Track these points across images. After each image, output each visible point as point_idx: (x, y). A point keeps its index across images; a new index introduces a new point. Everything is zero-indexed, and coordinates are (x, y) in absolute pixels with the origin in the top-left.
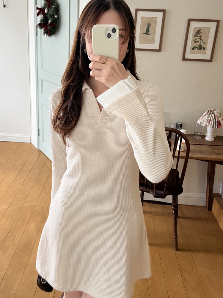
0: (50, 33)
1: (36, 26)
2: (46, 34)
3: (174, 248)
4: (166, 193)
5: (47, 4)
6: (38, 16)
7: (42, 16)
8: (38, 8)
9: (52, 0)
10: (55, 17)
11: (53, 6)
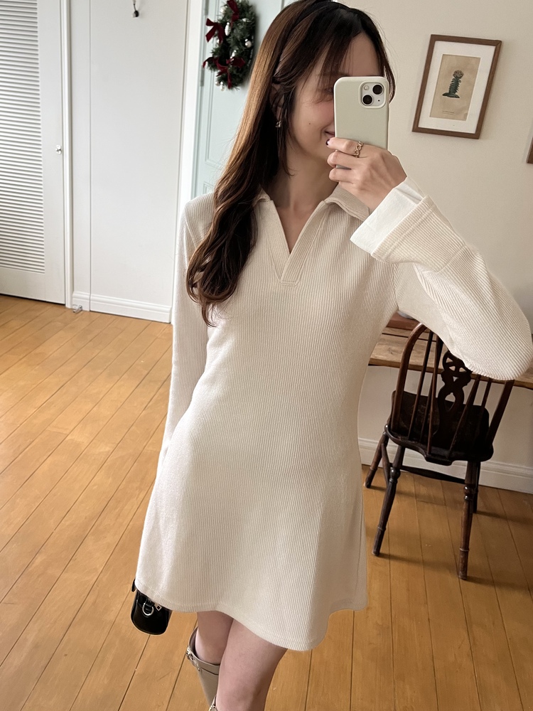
0: (231, 80)
1: (202, 64)
2: (222, 83)
3: (458, 574)
4: (453, 454)
5: (232, 13)
6: (208, 40)
7: (218, 41)
8: (209, 23)
9: (242, 5)
10: (246, 44)
11: (244, 20)
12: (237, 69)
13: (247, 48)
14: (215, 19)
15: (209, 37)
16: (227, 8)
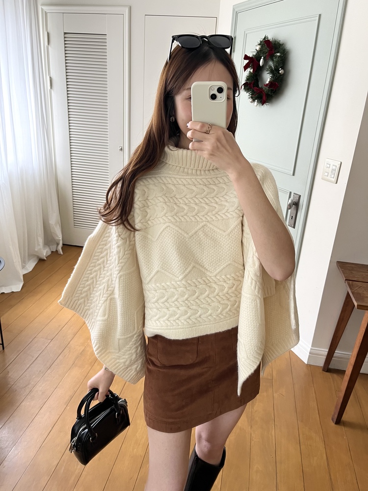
5: (267, 50)
6: (245, 71)
7: (252, 71)
8: (246, 57)
9: (275, 44)
10: (280, 72)
11: (278, 54)
12: (272, 90)
13: (281, 75)
14: (250, 55)
15: (246, 68)
16: (262, 47)
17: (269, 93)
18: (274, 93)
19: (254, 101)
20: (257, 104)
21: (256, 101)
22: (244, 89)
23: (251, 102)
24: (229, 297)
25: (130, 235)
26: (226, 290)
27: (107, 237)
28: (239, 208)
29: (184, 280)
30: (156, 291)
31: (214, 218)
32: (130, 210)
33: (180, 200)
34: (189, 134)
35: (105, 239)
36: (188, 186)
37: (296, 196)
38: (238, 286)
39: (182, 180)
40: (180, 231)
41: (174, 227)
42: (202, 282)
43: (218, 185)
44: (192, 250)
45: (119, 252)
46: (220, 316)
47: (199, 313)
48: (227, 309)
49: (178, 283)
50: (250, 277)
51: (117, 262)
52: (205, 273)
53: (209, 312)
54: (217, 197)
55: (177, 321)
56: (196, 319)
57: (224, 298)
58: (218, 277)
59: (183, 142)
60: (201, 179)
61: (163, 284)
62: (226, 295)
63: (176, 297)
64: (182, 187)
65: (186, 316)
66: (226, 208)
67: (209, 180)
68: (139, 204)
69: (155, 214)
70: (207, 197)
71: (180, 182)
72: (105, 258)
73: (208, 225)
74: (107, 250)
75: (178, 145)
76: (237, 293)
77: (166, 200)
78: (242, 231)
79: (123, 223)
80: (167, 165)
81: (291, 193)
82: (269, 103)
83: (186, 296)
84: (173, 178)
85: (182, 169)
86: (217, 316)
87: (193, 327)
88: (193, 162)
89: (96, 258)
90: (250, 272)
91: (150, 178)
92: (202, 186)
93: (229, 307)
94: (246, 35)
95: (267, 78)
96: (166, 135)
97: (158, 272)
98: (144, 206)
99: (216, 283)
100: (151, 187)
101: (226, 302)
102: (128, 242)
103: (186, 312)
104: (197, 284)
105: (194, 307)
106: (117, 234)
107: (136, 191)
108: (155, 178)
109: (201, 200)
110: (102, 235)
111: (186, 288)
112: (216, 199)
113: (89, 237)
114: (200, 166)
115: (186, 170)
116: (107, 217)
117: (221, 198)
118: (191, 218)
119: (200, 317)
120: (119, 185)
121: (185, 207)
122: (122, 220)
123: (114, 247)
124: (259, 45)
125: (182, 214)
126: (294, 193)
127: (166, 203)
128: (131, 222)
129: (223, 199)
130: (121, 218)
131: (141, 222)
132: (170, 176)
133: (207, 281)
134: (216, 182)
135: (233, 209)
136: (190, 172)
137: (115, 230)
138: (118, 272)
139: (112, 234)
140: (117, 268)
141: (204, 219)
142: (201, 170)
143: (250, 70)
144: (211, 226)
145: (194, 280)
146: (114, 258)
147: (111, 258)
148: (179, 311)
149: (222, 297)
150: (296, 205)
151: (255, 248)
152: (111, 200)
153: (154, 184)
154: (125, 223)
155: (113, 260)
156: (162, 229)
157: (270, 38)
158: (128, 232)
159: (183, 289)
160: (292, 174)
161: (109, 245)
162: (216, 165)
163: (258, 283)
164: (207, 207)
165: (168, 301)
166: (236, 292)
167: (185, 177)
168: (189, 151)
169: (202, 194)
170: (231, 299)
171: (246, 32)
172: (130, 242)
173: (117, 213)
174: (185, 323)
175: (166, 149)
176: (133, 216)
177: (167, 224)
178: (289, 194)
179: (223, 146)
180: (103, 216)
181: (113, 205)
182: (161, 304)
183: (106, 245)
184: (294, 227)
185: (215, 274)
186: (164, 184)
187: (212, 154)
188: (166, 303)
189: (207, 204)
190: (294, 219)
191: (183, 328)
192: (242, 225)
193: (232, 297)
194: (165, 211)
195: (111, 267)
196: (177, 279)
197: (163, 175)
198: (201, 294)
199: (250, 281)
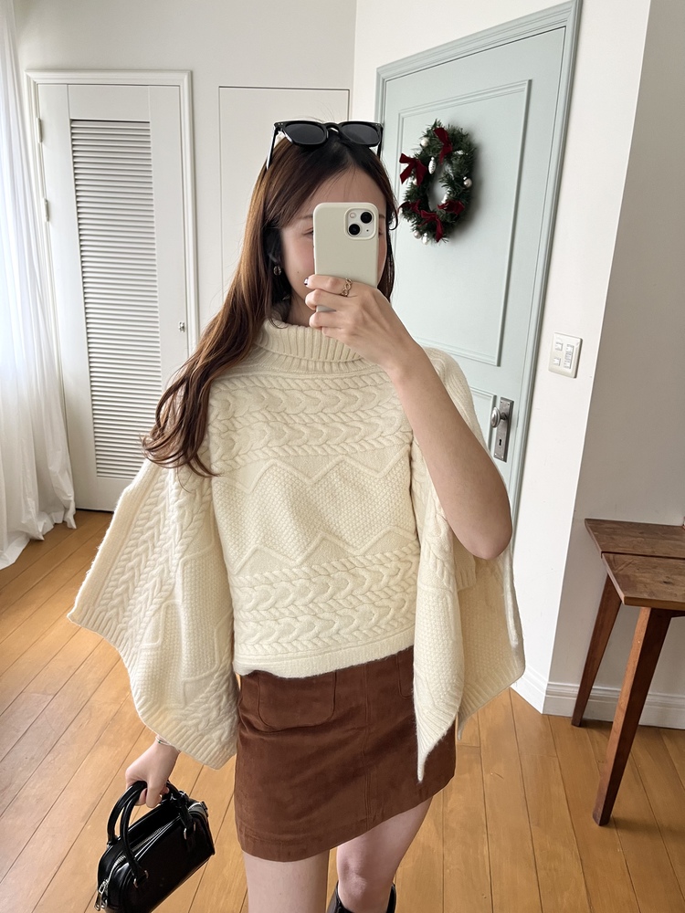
5: (439, 145)
6: (403, 182)
7: (415, 182)
8: (404, 159)
9: (453, 135)
10: (465, 183)
11: (460, 153)
12: (452, 216)
13: (466, 188)
14: (411, 154)
15: (404, 177)
16: (430, 140)
17: (448, 221)
18: (456, 220)
19: (421, 234)
20: (428, 241)
21: (426, 234)
22: (404, 213)
23: (417, 237)
24: (390, 592)
25: (202, 483)
26: (385, 579)
27: (157, 489)
28: (402, 429)
29: (305, 564)
30: (253, 587)
31: (357, 447)
32: (201, 439)
33: (294, 417)
34: (310, 299)
35: (153, 494)
36: (308, 393)
37: (505, 402)
38: (406, 572)
39: (297, 381)
40: (296, 473)
41: (284, 466)
42: (339, 567)
43: (363, 389)
44: (319, 508)
45: (182, 516)
46: (375, 629)
47: (335, 626)
48: (389, 617)
49: (295, 570)
50: (432, 554)
51: (177, 536)
52: (342, 550)
53: (355, 622)
54: (363, 411)
55: (295, 643)
56: (331, 638)
57: (382, 596)
58: (369, 557)
59: (296, 313)
60: (332, 380)
61: (266, 574)
62: (386, 589)
63: (291, 597)
64: (298, 395)
65: (312, 633)
66: (380, 430)
67: (347, 380)
68: (218, 426)
69: (250, 444)
70: (344, 411)
71: (294, 386)
72: (156, 530)
73: (348, 460)
74: (159, 513)
75: (287, 319)
76: (405, 586)
77: (269, 417)
78: (411, 469)
79: (188, 463)
80: (269, 355)
81: (495, 397)
82: (448, 237)
83: (310, 595)
84: (280, 379)
85: (296, 360)
86: (371, 629)
87: (325, 653)
88: (316, 349)
89: (138, 529)
90: (432, 545)
91: (238, 378)
92: (334, 392)
93: (392, 612)
94: (401, 121)
95: (443, 194)
96: (268, 300)
97: (256, 551)
98: (228, 430)
99: (365, 567)
100: (240, 394)
101: (386, 602)
102: (198, 497)
103: (311, 626)
104: (330, 570)
105: (326, 615)
106: (177, 483)
107: (212, 402)
108: (248, 377)
109: (332, 417)
110: (149, 486)
111: (310, 579)
112: (359, 413)
113: (126, 490)
114: (330, 355)
115: (303, 363)
116: (157, 451)
117: (369, 413)
118: (316, 448)
119: (338, 633)
120: (181, 392)
121: (303, 429)
122: (186, 457)
123: (171, 507)
124: (425, 136)
125: (299, 442)
126: (502, 398)
127: (267, 422)
128: (202, 460)
129: (372, 414)
130: (185, 454)
131: (223, 458)
132: (276, 374)
133: (348, 564)
134: (360, 384)
135: (393, 430)
136: (311, 366)
137: (172, 477)
138: (180, 554)
139: (168, 484)
140: (178, 548)
141: (339, 449)
142: (331, 363)
143: (411, 181)
144: (353, 463)
145: (325, 565)
146: (172, 527)
147: (166, 529)
148: (297, 625)
149: (377, 593)
150: (505, 419)
151: (437, 501)
152: (166, 421)
153: (246, 389)
154: (192, 462)
155: (170, 532)
156: (262, 470)
157: (444, 124)
158: (199, 479)
159: (304, 581)
160: (496, 364)
161: (162, 505)
162: (360, 353)
163: (447, 565)
164: (344, 429)
165: (277, 606)
166: (403, 584)
167: (302, 377)
168: (308, 330)
169: (334, 405)
170: (396, 597)
171: (402, 115)
172: (202, 496)
173: (176, 444)
174: (310, 646)
175: (267, 325)
176: (208, 449)
177: (272, 461)
178: (492, 400)
179: (374, 318)
180: (150, 450)
181: (169, 429)
182: (263, 613)
183: (156, 504)
184: (505, 460)
185: (362, 551)
186: (265, 389)
187: (354, 334)
188: (273, 610)
189: (344, 423)
190: (505, 444)
191: (306, 656)
192: (411, 459)
193: (396, 593)
194: (266, 437)
195: (166, 545)
196: (292, 563)
197: (262, 373)
198: (339, 589)
199: (432, 561)
